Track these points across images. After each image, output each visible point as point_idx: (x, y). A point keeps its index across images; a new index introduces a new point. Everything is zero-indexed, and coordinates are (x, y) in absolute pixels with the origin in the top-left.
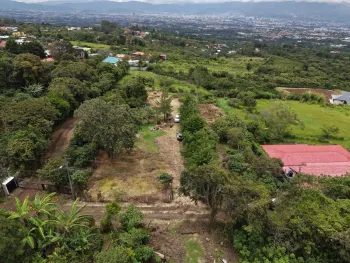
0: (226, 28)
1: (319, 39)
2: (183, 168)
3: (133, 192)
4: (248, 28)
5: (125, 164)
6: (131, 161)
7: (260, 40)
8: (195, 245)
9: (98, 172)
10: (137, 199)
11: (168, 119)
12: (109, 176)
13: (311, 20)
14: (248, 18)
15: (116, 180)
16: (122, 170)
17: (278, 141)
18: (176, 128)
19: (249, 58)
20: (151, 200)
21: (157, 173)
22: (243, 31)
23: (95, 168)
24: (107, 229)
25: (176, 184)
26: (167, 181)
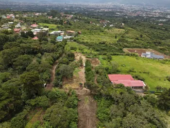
0: (110, 10)
1: (155, 16)
2: (85, 81)
3: (73, 87)
4: (121, 10)
5: (70, 80)
6: (72, 80)
7: (126, 17)
8: (87, 98)
9: (64, 82)
10: (74, 89)
11: (82, 65)
12: (67, 83)
13: (153, 6)
14: (121, 5)
15: (69, 84)
16: (70, 82)
17: (114, 73)
18: (84, 68)
19: (118, 30)
20: (77, 89)
21: (79, 83)
22: (119, 12)
23: (63, 81)
24: (69, 94)
25: (83, 85)
26: (81, 85)
